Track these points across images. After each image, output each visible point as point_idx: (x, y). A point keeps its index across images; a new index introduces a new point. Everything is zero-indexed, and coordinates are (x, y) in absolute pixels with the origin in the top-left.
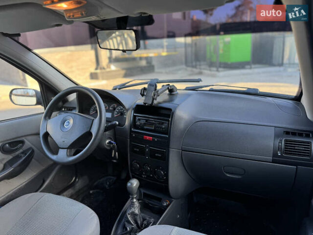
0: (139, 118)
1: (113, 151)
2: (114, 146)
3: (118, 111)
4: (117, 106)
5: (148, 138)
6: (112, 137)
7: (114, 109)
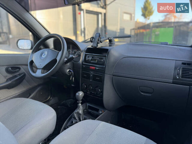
0: (88, 56)
1: (71, 76)
2: (72, 73)
3: (77, 54)
4: (77, 51)
5: (92, 67)
6: (71, 68)
7: (75, 53)
